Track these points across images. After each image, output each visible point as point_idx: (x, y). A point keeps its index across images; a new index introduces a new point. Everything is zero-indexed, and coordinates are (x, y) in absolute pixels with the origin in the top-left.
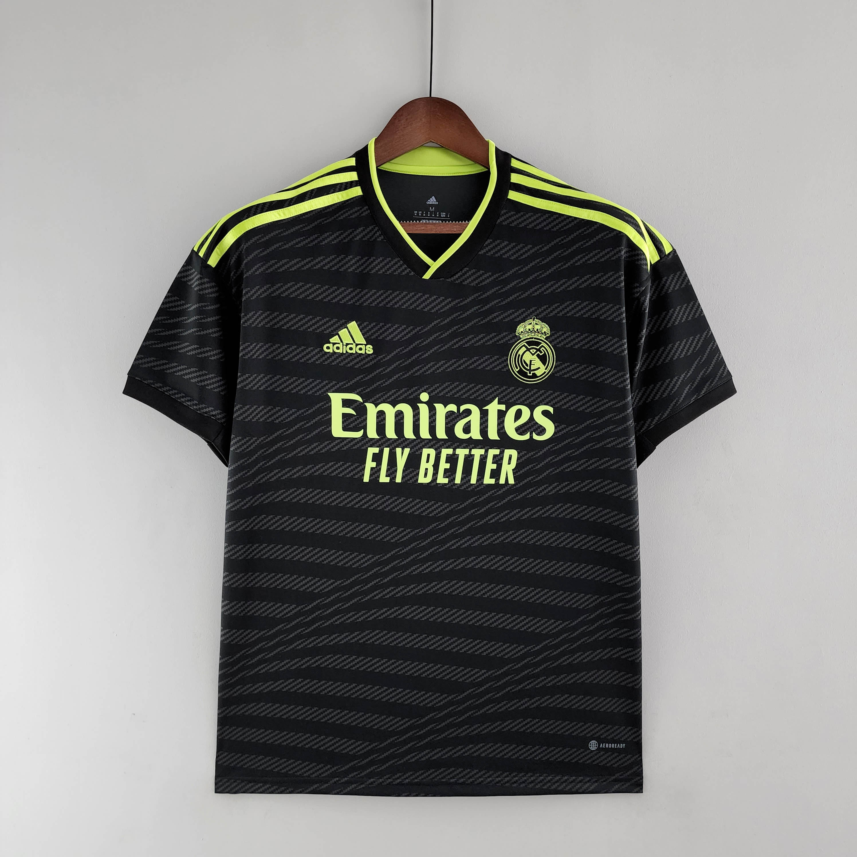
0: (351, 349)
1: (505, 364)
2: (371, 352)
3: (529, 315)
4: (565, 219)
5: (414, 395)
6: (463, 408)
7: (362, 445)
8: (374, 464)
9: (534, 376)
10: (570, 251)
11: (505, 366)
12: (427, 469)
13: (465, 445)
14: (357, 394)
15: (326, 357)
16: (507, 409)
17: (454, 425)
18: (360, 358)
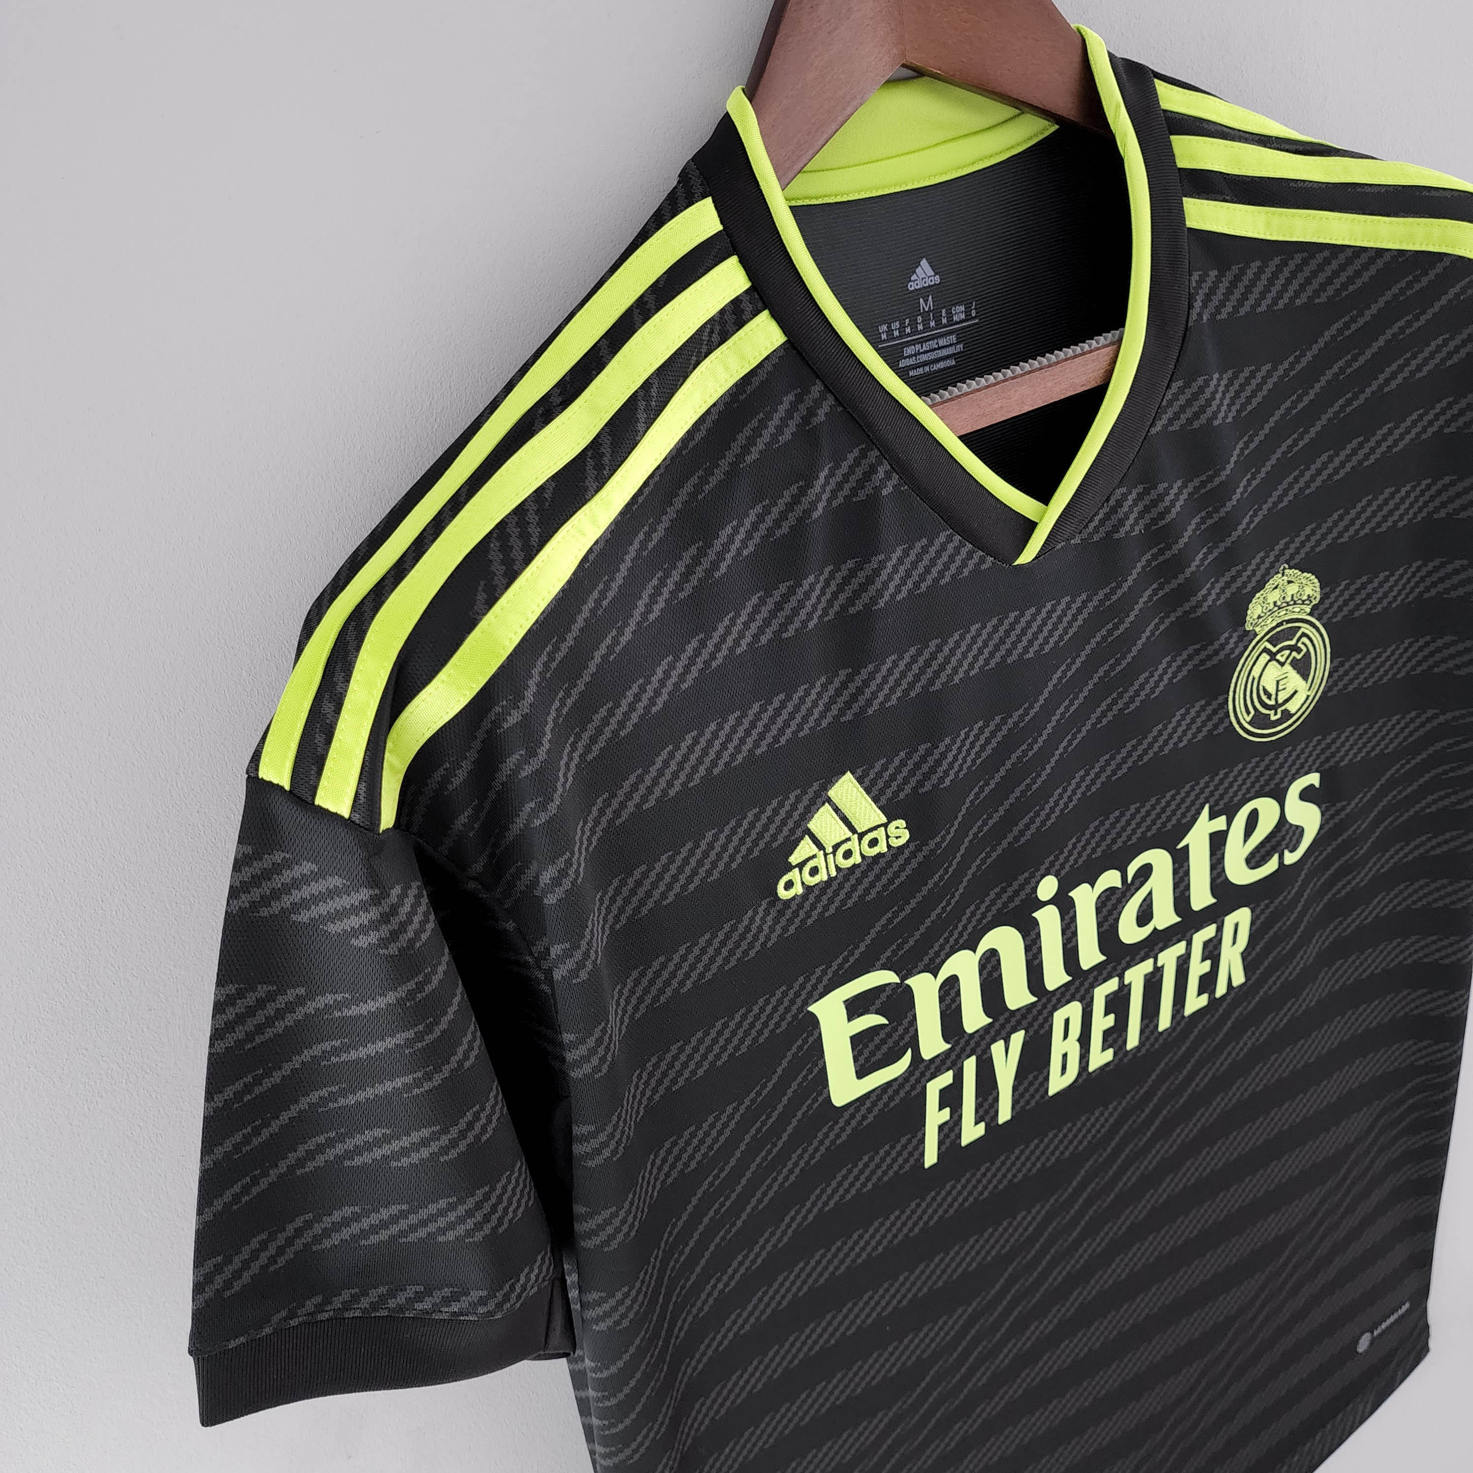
0: (848, 854)
1: (1221, 714)
2: (906, 836)
3: (1272, 565)
4: (1349, 261)
5: (1023, 895)
6: (1132, 869)
7: (913, 1087)
8: (945, 1115)
9: (1287, 715)
10: (1368, 354)
11: (1221, 720)
12: (1065, 1056)
13: (1142, 953)
14: (884, 967)
15: (789, 913)
16: (1229, 823)
17: (1117, 920)
18: (877, 869)
